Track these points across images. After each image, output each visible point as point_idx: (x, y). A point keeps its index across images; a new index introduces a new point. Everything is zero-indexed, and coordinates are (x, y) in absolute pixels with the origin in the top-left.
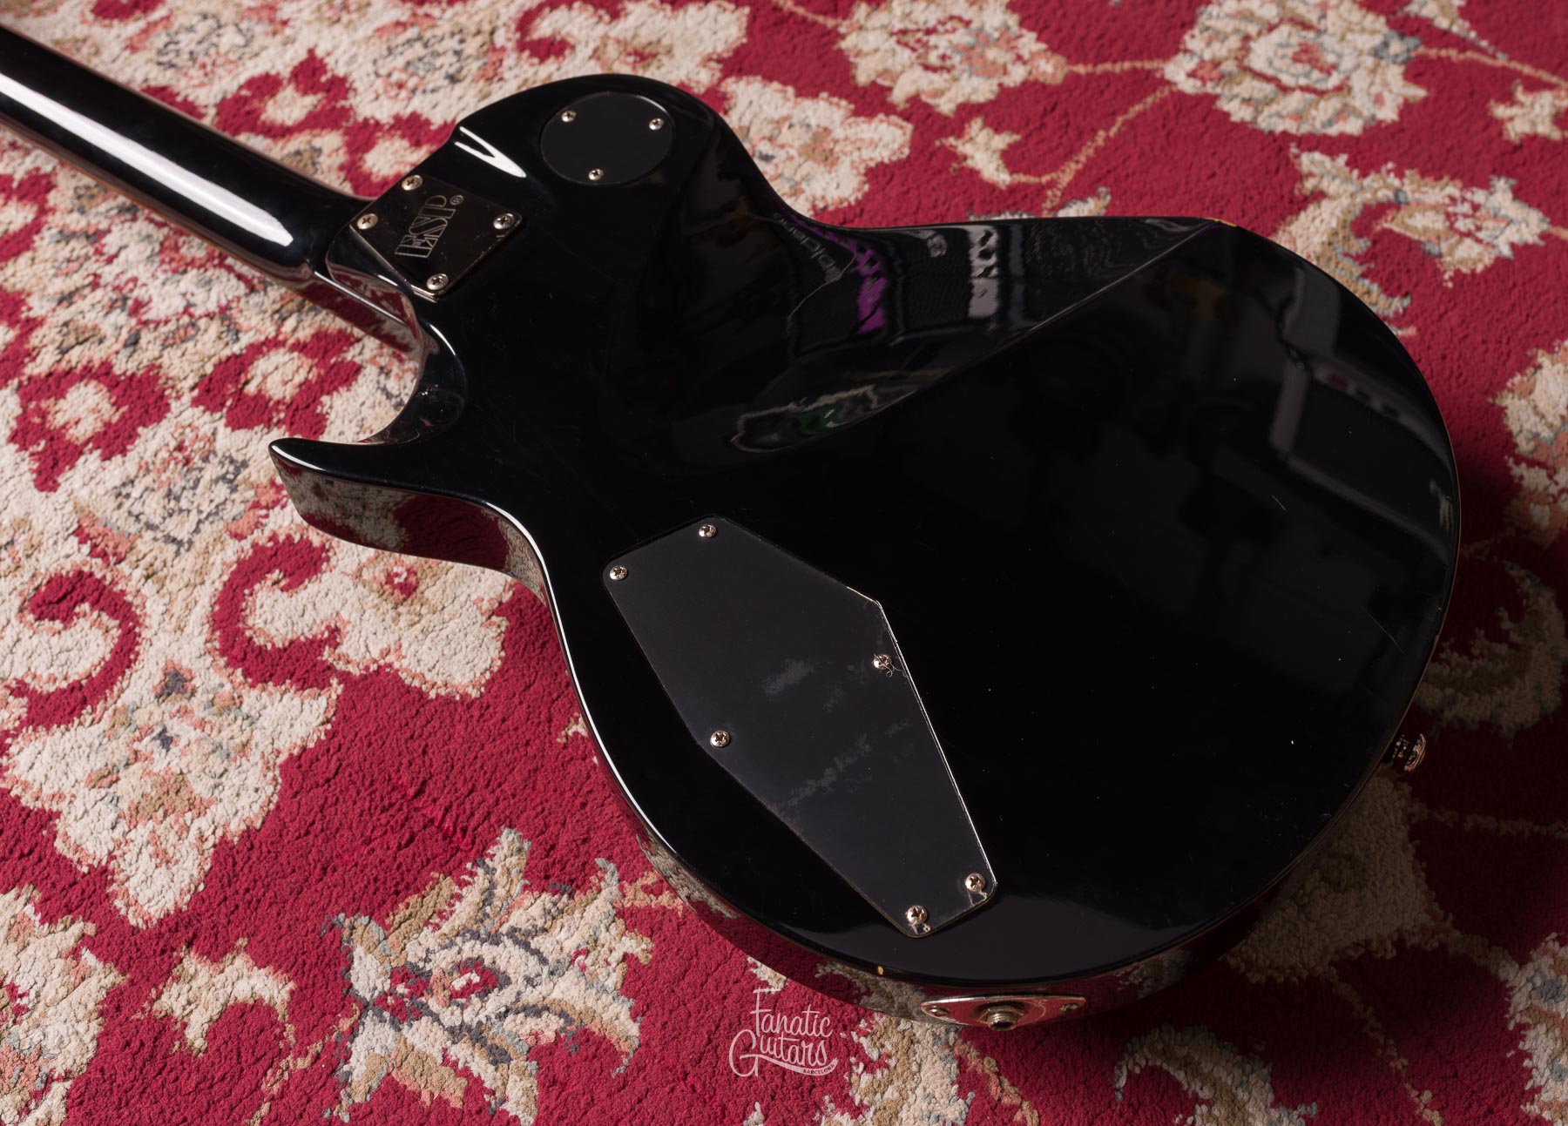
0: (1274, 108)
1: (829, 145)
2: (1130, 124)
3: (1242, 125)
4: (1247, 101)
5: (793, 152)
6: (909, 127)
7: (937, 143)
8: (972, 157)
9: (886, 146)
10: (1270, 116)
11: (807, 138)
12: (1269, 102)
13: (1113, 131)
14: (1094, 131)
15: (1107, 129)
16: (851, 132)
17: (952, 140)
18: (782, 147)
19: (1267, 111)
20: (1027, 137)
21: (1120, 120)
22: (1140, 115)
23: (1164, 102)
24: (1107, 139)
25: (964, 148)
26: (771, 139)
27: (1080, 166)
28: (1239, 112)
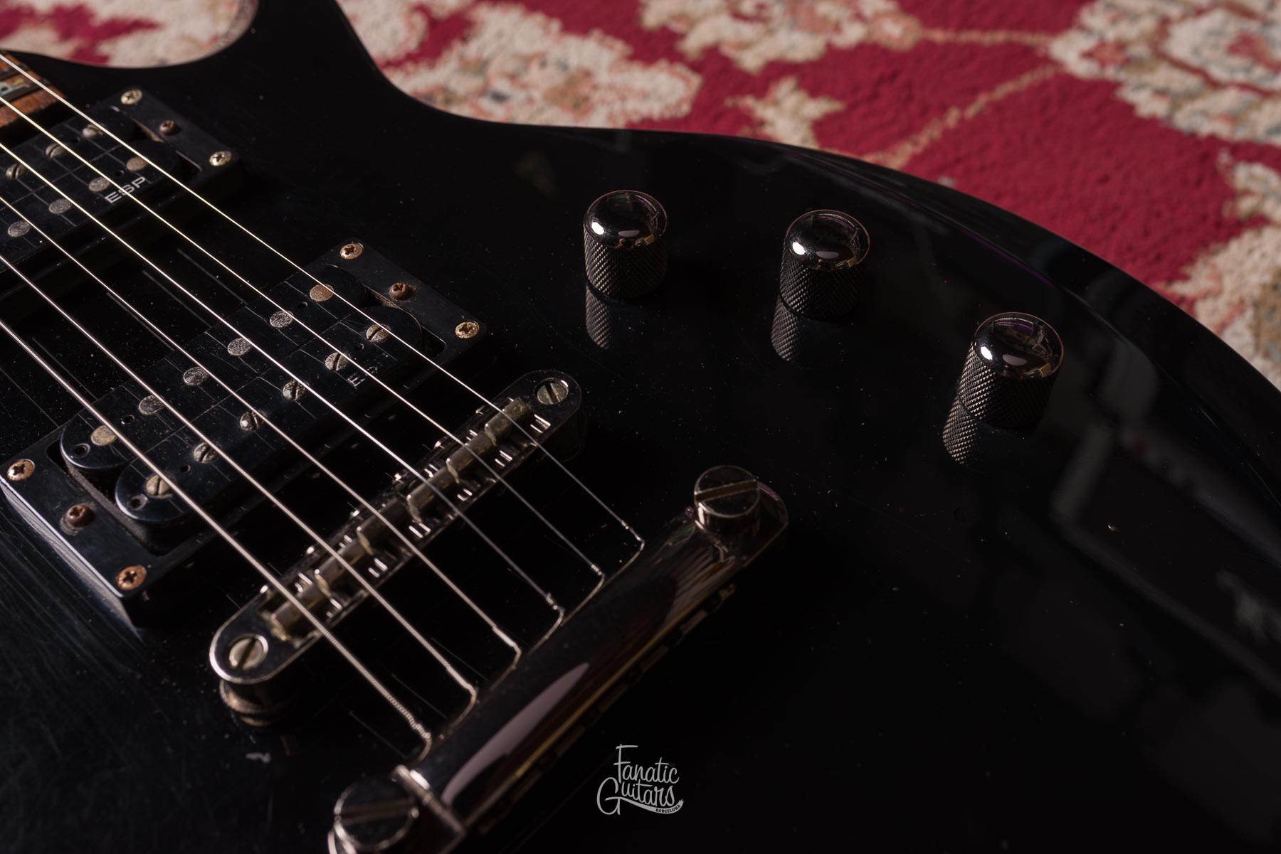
0: (1199, 105)
1: (584, 90)
2: (998, 107)
3: (1152, 122)
4: (1161, 93)
5: (537, 95)
6: (696, 80)
7: (729, 102)
8: (772, 124)
9: (660, 99)
10: (1194, 113)
11: (558, 79)
12: (1191, 96)
13: (971, 111)
14: (943, 110)
15: (963, 107)
16: (620, 79)
17: (749, 102)
18: (524, 86)
19: (1188, 108)
20: (852, 107)
21: (982, 100)
22: (1012, 97)
23: (1044, 85)
24: (962, 121)
25: (763, 111)
26: (513, 77)
27: (919, 150)
28: (1147, 104)
